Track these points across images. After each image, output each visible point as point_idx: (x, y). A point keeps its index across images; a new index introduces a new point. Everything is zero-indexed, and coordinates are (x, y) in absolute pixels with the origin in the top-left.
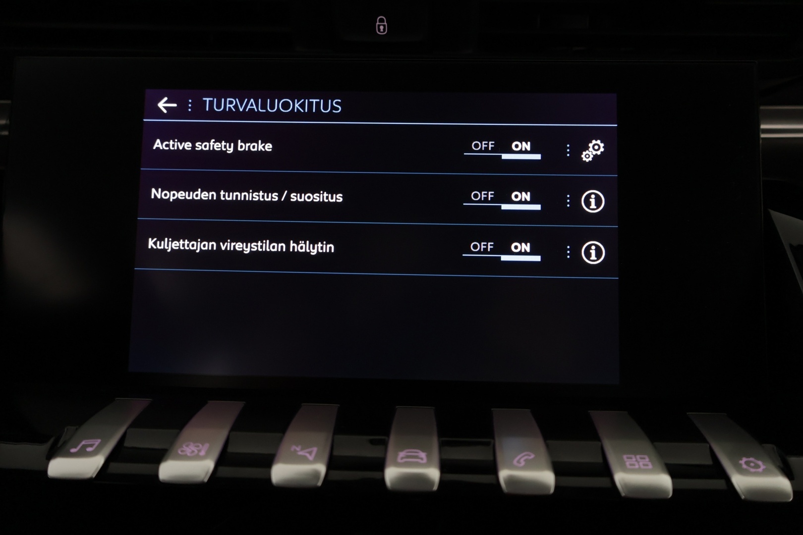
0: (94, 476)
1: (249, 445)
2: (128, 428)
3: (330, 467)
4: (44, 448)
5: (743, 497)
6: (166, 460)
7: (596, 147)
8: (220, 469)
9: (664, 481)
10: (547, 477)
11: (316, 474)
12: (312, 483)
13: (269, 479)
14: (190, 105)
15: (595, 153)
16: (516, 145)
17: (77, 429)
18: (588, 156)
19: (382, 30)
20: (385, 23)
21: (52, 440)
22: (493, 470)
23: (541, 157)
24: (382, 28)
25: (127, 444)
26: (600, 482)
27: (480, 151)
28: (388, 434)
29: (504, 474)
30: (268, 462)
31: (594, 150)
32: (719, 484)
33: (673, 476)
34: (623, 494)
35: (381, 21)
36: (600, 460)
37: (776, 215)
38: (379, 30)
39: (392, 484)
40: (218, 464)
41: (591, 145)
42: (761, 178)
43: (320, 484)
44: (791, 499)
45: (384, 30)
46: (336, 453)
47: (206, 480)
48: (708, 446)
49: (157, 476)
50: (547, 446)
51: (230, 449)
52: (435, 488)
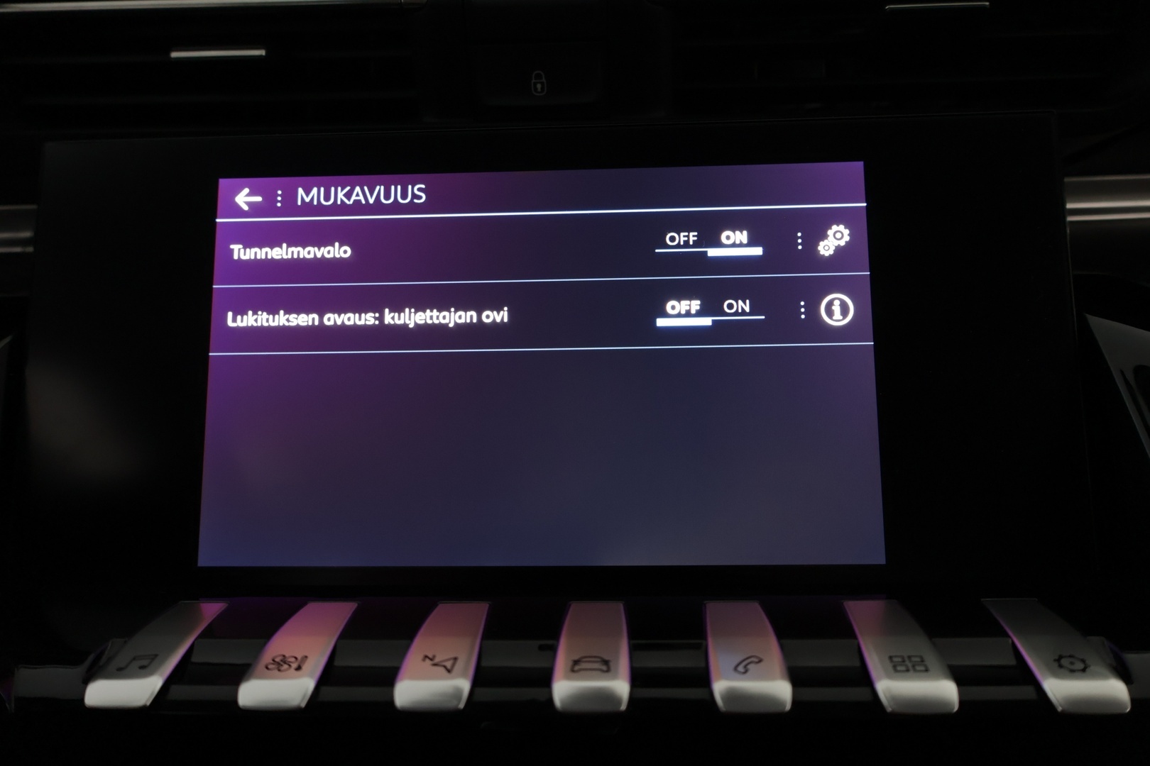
0: (148, 704)
1: (365, 657)
2: (196, 639)
3: (476, 683)
4: (81, 670)
5: (1060, 709)
6: (248, 679)
7: (838, 235)
8: (324, 689)
9: (945, 690)
10: (781, 690)
11: (458, 692)
12: (452, 704)
13: (391, 702)
14: (279, 198)
15: (837, 243)
16: (727, 236)
17: (125, 642)
18: (827, 247)
19: (539, 90)
20: (544, 80)
21: (91, 658)
22: (704, 680)
23: (763, 251)
24: (538, 87)
25: (195, 658)
26: (855, 694)
27: (678, 246)
28: (557, 637)
29: (720, 687)
30: (389, 678)
31: (835, 239)
32: (1025, 692)
33: (959, 683)
34: (889, 709)
35: (538, 76)
36: (857, 663)
37: (1095, 322)
38: (536, 89)
39: (562, 702)
40: (320, 683)
41: (830, 232)
42: (1071, 272)
43: (462, 706)
44: (1128, 710)
45: (542, 88)
46: (484, 664)
47: (303, 705)
48: (1010, 641)
49: (235, 701)
50: (782, 647)
51: (338, 663)
52: (623, 707)
